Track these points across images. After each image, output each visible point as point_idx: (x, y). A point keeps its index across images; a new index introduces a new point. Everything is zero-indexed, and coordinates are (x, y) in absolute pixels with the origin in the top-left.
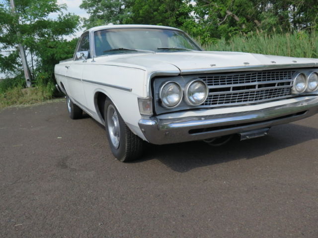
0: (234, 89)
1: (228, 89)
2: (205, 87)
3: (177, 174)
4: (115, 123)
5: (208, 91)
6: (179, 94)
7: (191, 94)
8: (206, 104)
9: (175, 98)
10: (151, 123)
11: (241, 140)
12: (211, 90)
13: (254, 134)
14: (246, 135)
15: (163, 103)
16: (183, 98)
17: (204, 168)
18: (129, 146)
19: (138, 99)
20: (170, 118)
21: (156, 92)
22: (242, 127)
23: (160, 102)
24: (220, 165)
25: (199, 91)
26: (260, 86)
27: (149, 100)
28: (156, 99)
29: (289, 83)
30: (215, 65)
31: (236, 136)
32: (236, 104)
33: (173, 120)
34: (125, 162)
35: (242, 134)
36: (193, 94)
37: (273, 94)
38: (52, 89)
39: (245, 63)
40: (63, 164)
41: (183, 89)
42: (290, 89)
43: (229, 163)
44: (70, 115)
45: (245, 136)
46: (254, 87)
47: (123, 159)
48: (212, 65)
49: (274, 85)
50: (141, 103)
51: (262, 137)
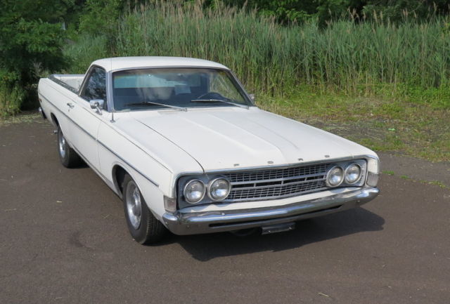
0: (258, 185)
1: (252, 185)
2: (228, 183)
3: (197, 262)
4: (136, 202)
5: (230, 187)
6: (202, 191)
7: (214, 189)
8: (229, 198)
9: (197, 195)
10: (174, 219)
11: (263, 234)
12: (234, 186)
13: (278, 229)
14: (268, 230)
15: (186, 200)
16: (206, 194)
17: (226, 257)
18: (151, 229)
19: (165, 197)
20: (192, 211)
21: (180, 189)
22: (264, 222)
23: (183, 198)
24: (244, 256)
25: (222, 187)
26: (285, 182)
27: (173, 199)
28: (180, 195)
29: (322, 177)
30: (238, 165)
31: (259, 229)
32: (261, 198)
33: (196, 214)
34: (145, 244)
35: (264, 228)
36: (216, 190)
37: (302, 189)
38: (20, 99)
39: (269, 162)
40: (75, 241)
41: (206, 186)
42: (324, 182)
43: (253, 254)
44: (63, 161)
45: (266, 231)
46: (280, 182)
47: (143, 242)
48: (235, 165)
49: (303, 179)
50: (166, 201)
51: (286, 232)
